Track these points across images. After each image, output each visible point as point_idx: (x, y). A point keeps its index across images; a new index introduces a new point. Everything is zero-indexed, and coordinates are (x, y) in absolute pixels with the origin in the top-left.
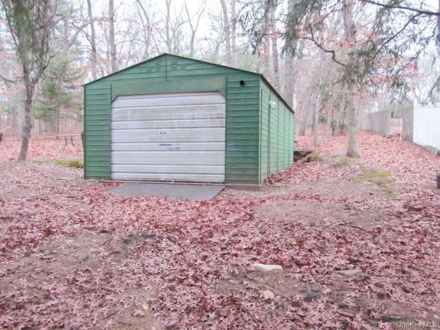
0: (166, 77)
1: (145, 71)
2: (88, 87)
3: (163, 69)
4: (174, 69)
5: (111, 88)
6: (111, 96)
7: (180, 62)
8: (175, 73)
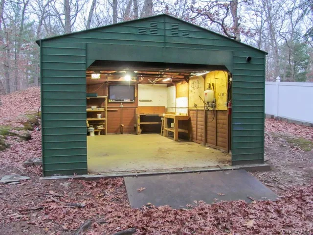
0: (165, 43)
1: (134, 31)
2: (46, 45)
3: (160, 33)
4: (175, 35)
5: (86, 50)
6: (86, 60)
7: (183, 28)
8: (175, 40)
